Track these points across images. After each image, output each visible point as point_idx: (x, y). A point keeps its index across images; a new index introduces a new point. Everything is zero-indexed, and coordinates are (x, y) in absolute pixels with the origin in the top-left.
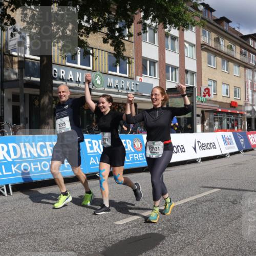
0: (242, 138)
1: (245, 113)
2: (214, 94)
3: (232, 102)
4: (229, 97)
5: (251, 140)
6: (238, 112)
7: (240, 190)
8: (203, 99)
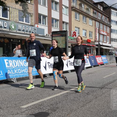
0: (93, 59)
1: (95, 46)
2: (78, 35)
3: (88, 40)
4: (86, 37)
5: (98, 60)
6: (91, 45)
7: (91, 87)
8: (72, 38)
